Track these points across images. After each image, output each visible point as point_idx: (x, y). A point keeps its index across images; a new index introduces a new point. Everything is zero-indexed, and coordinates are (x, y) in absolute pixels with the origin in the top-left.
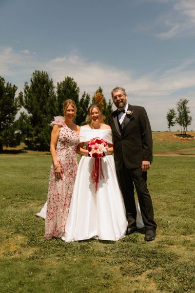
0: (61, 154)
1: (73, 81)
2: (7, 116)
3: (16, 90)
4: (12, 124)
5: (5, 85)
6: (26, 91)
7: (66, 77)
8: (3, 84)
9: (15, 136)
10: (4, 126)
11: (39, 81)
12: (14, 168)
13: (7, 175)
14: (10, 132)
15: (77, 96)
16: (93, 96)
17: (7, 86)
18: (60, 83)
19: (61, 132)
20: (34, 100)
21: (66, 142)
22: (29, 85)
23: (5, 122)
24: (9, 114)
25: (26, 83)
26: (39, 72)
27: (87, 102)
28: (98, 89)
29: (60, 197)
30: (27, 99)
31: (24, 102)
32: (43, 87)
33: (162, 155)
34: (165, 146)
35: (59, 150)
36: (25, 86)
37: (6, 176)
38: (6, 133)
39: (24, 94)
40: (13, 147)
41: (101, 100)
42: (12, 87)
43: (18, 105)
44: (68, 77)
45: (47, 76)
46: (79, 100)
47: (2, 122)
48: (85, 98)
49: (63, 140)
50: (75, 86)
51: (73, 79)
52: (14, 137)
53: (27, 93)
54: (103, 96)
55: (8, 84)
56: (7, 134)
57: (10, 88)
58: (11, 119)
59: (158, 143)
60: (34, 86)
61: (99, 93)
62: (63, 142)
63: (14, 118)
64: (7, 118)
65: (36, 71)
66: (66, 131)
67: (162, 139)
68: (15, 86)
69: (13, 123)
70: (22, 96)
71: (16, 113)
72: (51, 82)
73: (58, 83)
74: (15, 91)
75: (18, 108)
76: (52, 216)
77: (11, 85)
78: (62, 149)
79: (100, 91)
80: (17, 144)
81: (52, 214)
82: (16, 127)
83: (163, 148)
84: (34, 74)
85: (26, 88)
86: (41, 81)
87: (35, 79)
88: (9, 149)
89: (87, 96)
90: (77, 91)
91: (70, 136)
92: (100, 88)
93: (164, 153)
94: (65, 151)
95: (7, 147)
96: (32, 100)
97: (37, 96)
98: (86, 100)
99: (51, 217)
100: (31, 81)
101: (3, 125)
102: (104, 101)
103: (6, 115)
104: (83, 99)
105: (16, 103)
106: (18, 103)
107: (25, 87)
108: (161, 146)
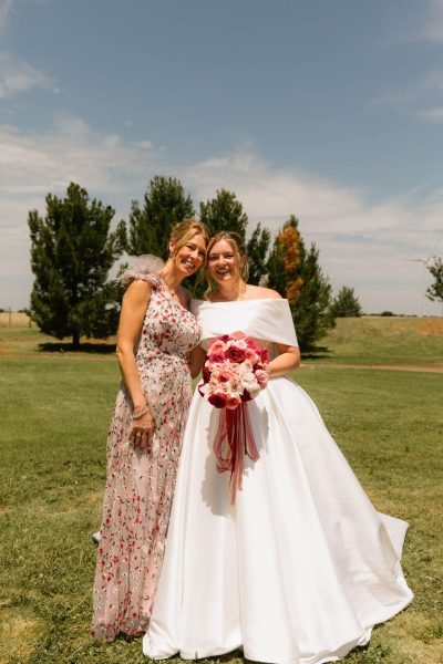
0: (149, 373)
1: (234, 200)
2: (92, 271)
3: (111, 217)
4: (100, 289)
5: (89, 205)
6: (135, 219)
7: (220, 192)
8: (85, 202)
9: (107, 315)
10: (84, 293)
11: (163, 198)
12: (90, 386)
13: (66, 403)
14: (95, 305)
15: (243, 233)
16: (277, 234)
17: (93, 208)
18: (206, 204)
19: (153, 305)
20: (150, 240)
21: (165, 339)
22: (142, 207)
23: (86, 284)
24: (97, 268)
25: (135, 203)
26: (162, 180)
27: (264, 247)
28: (288, 219)
29: (142, 507)
30: (136, 236)
31: (129, 243)
32: (169, 211)
33: (429, 370)
34: (434, 348)
35: (142, 361)
36: (133, 208)
37: (64, 408)
38: (87, 306)
39: (128, 226)
40: (101, 337)
41: (295, 244)
42: (103, 208)
43: (114, 249)
44: (223, 192)
45: (181, 188)
46: (247, 243)
47: (81, 285)
48: (259, 238)
49: (159, 330)
50: (238, 211)
51: (234, 197)
52: (103, 318)
53: (137, 224)
54: (298, 234)
55: (94, 203)
56: (88, 311)
57: (98, 212)
58: (99, 279)
59: (417, 340)
60: (152, 209)
61: (290, 228)
62: (156, 337)
63: (105, 277)
64: (92, 276)
65: (157, 178)
66: (166, 304)
67: (425, 333)
68: (109, 208)
69: (102, 287)
70: (125, 229)
71: (110, 267)
72: (189, 203)
73: (202, 204)
74: (109, 218)
75: (114, 256)
76: (115, 566)
77: (100, 204)
78: (150, 359)
79: (294, 223)
80: (110, 332)
81: (116, 560)
82: (108, 296)
83: (429, 353)
84: (152, 183)
85: (135, 214)
86: (167, 199)
87: (155, 195)
88: (93, 341)
89: (264, 232)
90: (242, 221)
91: (177, 321)
92: (293, 217)
93: (431, 363)
94: (161, 363)
95: (89, 337)
96: (146, 239)
97: (158, 231)
98: (262, 243)
99: (113, 570)
100: (146, 198)
101: (81, 289)
102: (301, 245)
103: (89, 269)
104: (253, 241)
105: (111, 244)
106: (115, 244)
107: (131, 212)
108: (424, 348)
